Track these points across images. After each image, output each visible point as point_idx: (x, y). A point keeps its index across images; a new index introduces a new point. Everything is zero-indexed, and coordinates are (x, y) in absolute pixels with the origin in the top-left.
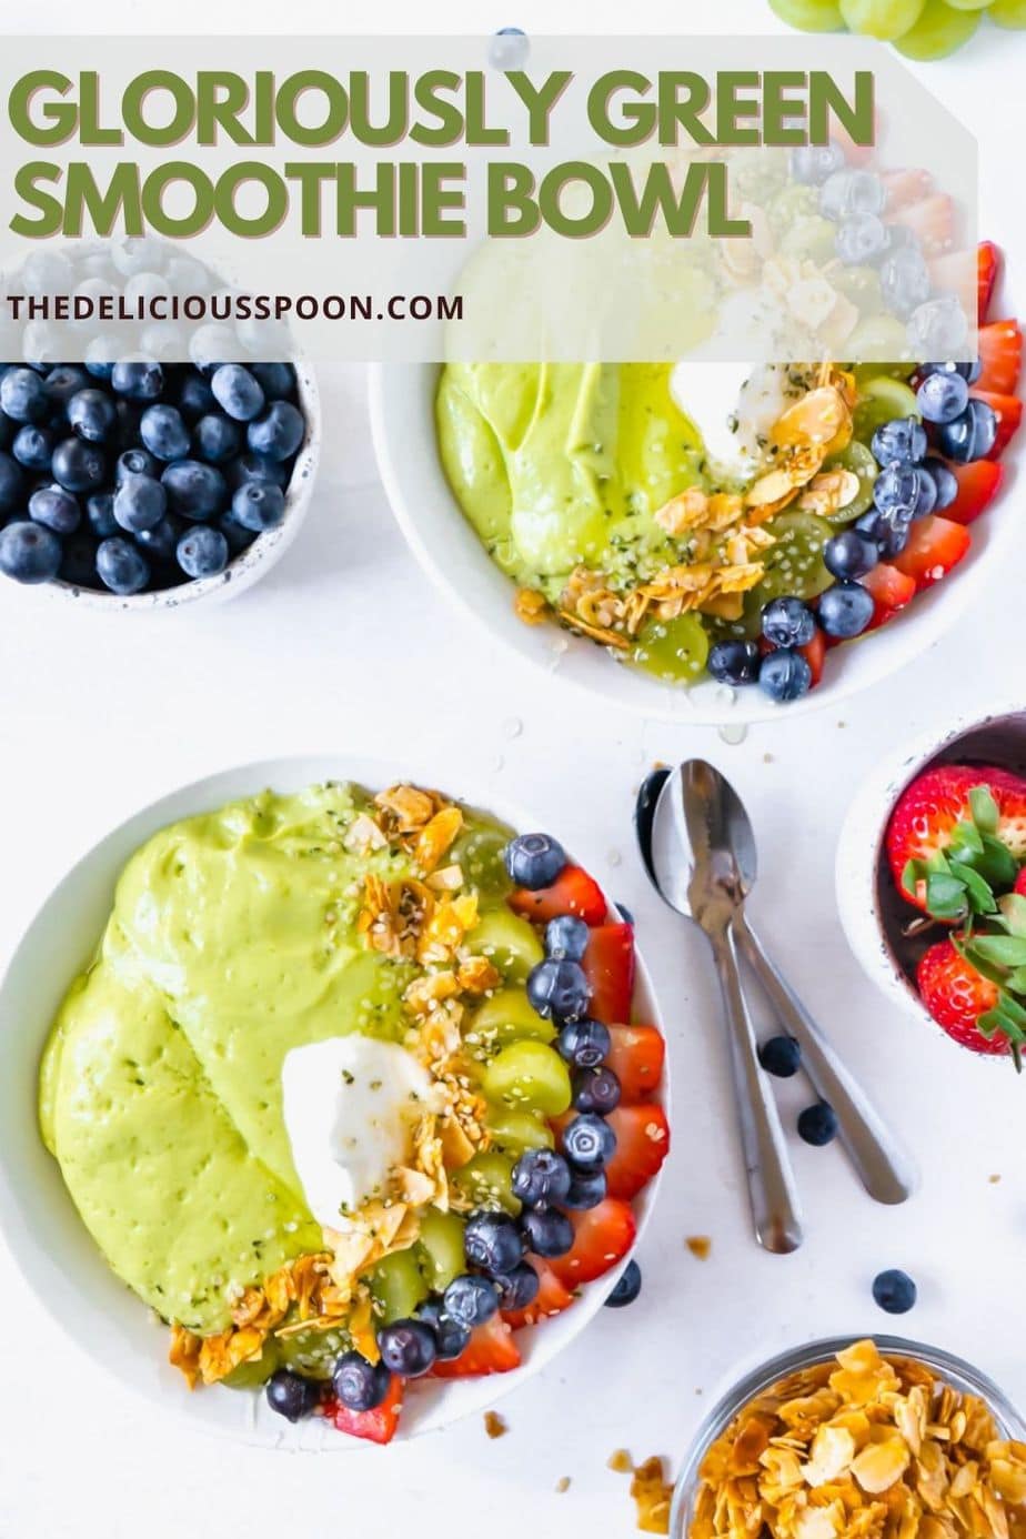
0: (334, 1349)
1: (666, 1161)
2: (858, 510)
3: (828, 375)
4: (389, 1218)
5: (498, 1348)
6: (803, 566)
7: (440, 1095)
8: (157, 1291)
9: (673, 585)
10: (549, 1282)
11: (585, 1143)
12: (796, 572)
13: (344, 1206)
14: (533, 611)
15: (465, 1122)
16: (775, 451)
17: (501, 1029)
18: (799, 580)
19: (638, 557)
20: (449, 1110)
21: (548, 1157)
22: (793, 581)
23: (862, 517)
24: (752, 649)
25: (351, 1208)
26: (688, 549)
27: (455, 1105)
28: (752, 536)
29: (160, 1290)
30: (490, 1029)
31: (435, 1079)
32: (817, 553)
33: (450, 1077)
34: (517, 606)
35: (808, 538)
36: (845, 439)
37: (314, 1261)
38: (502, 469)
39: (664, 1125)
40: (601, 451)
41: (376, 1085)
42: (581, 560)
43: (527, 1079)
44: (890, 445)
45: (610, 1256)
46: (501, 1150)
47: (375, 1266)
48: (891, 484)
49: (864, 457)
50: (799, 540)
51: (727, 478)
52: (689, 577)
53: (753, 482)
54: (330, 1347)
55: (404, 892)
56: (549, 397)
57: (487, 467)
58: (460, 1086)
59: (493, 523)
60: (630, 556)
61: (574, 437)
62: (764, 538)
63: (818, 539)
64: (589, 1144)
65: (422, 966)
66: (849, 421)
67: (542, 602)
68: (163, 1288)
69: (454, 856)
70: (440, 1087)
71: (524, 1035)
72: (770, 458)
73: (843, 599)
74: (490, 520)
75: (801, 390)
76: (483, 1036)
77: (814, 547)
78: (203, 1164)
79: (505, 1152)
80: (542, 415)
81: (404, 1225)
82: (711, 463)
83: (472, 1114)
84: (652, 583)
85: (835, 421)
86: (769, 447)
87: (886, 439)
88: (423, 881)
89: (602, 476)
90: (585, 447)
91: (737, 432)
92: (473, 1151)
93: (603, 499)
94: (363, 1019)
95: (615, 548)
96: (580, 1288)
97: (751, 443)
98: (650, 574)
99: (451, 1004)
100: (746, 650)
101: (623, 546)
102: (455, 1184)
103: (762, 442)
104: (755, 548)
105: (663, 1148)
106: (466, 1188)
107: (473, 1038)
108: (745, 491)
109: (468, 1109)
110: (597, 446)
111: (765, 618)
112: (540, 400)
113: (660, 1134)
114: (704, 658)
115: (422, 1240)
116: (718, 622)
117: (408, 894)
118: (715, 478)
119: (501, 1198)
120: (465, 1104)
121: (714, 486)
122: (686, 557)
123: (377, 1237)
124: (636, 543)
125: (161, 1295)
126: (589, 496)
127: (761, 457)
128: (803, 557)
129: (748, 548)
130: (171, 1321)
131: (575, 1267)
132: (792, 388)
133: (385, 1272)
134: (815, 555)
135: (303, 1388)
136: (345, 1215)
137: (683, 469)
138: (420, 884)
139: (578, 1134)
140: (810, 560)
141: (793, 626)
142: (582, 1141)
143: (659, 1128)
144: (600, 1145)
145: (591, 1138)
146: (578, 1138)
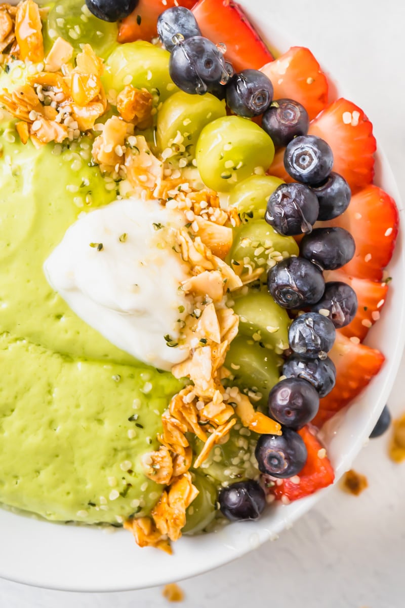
0: (246, 448)
1: (375, 133)
4: (207, 322)
5: (360, 358)
7: (176, 209)
8: (91, 507)
10: (360, 287)
11: (304, 159)
13: (168, 339)
15: (209, 215)
17: (183, 129)
20: (190, 215)
21: (285, 190)
25: (174, 335)
27: (192, 209)
29: (93, 505)
30: (174, 136)
31: (164, 203)
33: (172, 193)
37: (181, 398)
39: (353, 107)
41: (123, 238)
43: (228, 148)
45: (389, 231)
46: (251, 215)
47: (226, 365)
54: (242, 448)
55: (35, 89)
58: (186, 194)
64: (307, 158)
65: (90, 131)
68: (93, 501)
69: (51, 33)
70: (170, 204)
71: (203, 123)
76: (173, 145)
78: (50, 392)
79: (254, 215)
81: (221, 320)
83: (209, 205)
88: (44, 71)
92: (230, 230)
94: (78, 200)
96: (386, 274)
99: (132, 141)
102: (236, 264)
105: (365, 124)
106: (246, 260)
107: (168, 153)
109: (203, 204)
113: (356, 115)
115: (244, 320)
117: (39, 88)
119: (277, 248)
120: (198, 202)
123: (208, 342)
125: (97, 508)
130: (120, 520)
131: (370, 261)
133: (236, 364)
135: (243, 491)
136: (175, 345)
138: (43, 74)
139: (294, 159)
142: (300, 161)
143: (352, 113)
144: (315, 153)
145: (305, 154)
146: (297, 161)
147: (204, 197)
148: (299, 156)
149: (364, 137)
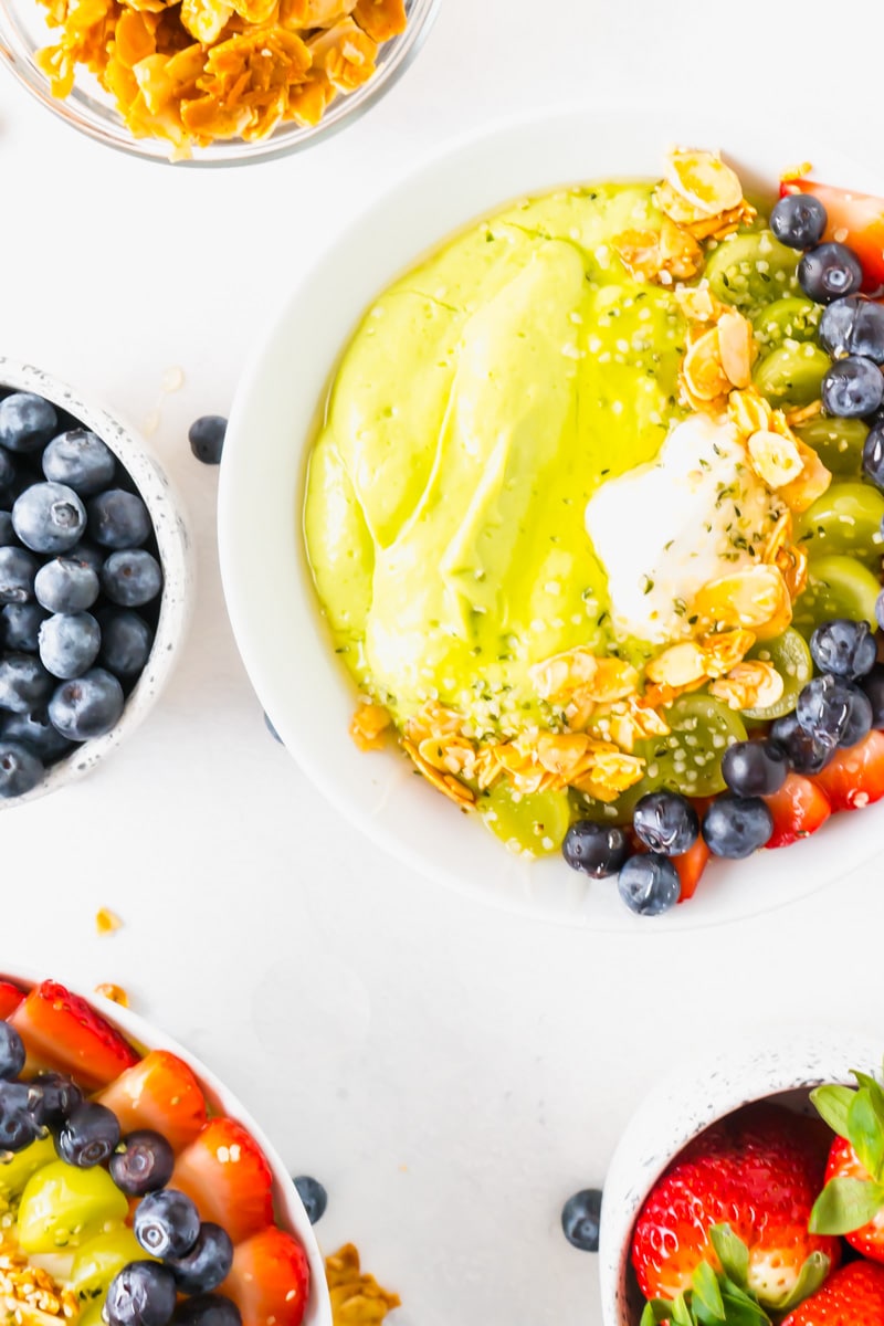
2: (779, 713)
3: (777, 549)
6: (700, 760)
9: (535, 759)
11: (153, 1234)
12: (689, 762)
14: (371, 735)
16: (693, 621)
18: (693, 775)
19: (502, 709)
22: (684, 775)
23: (782, 720)
24: (615, 840)
26: (564, 714)
28: (643, 718)
32: (721, 749)
34: (354, 725)
35: (712, 730)
36: (780, 627)
38: (369, 561)
40: (482, 579)
42: (435, 696)
44: (828, 653)
48: (817, 705)
49: (797, 653)
50: (702, 731)
51: (631, 637)
52: (555, 752)
53: (662, 649)
56: (436, 498)
57: (351, 554)
59: (346, 617)
60: (493, 707)
61: (454, 555)
62: (656, 724)
63: (725, 735)
64: (156, 1233)
66: (789, 609)
67: (386, 722)
72: (688, 628)
73: (733, 820)
74: (343, 613)
75: (744, 554)
77: (718, 742)
80: (423, 518)
82: (615, 616)
84: (514, 743)
85: (771, 607)
86: (686, 616)
87: (826, 643)
89: (476, 609)
90: (462, 572)
91: (650, 594)
93: (475, 633)
95: (478, 693)
97: (667, 607)
98: (515, 732)
100: (608, 842)
101: (487, 693)
103: (680, 610)
104: (643, 734)
108: (649, 658)
110: (479, 573)
111: (639, 815)
112: (425, 499)
114: (561, 838)
116: (587, 799)
118: (616, 634)
121: (612, 646)
122: (560, 723)
124: (504, 693)
126: (457, 625)
127: (676, 626)
128: (702, 751)
129: (634, 733)
132: (733, 551)
134: (717, 751)
137: (577, 619)
140: (711, 755)
141: (666, 837)
142: (149, 1235)
143: (229, 1148)
144: (165, 1229)
145: (153, 1228)
146: (145, 1236)
147: (29, 1279)
148: (145, 1232)
149: (253, 1170)
